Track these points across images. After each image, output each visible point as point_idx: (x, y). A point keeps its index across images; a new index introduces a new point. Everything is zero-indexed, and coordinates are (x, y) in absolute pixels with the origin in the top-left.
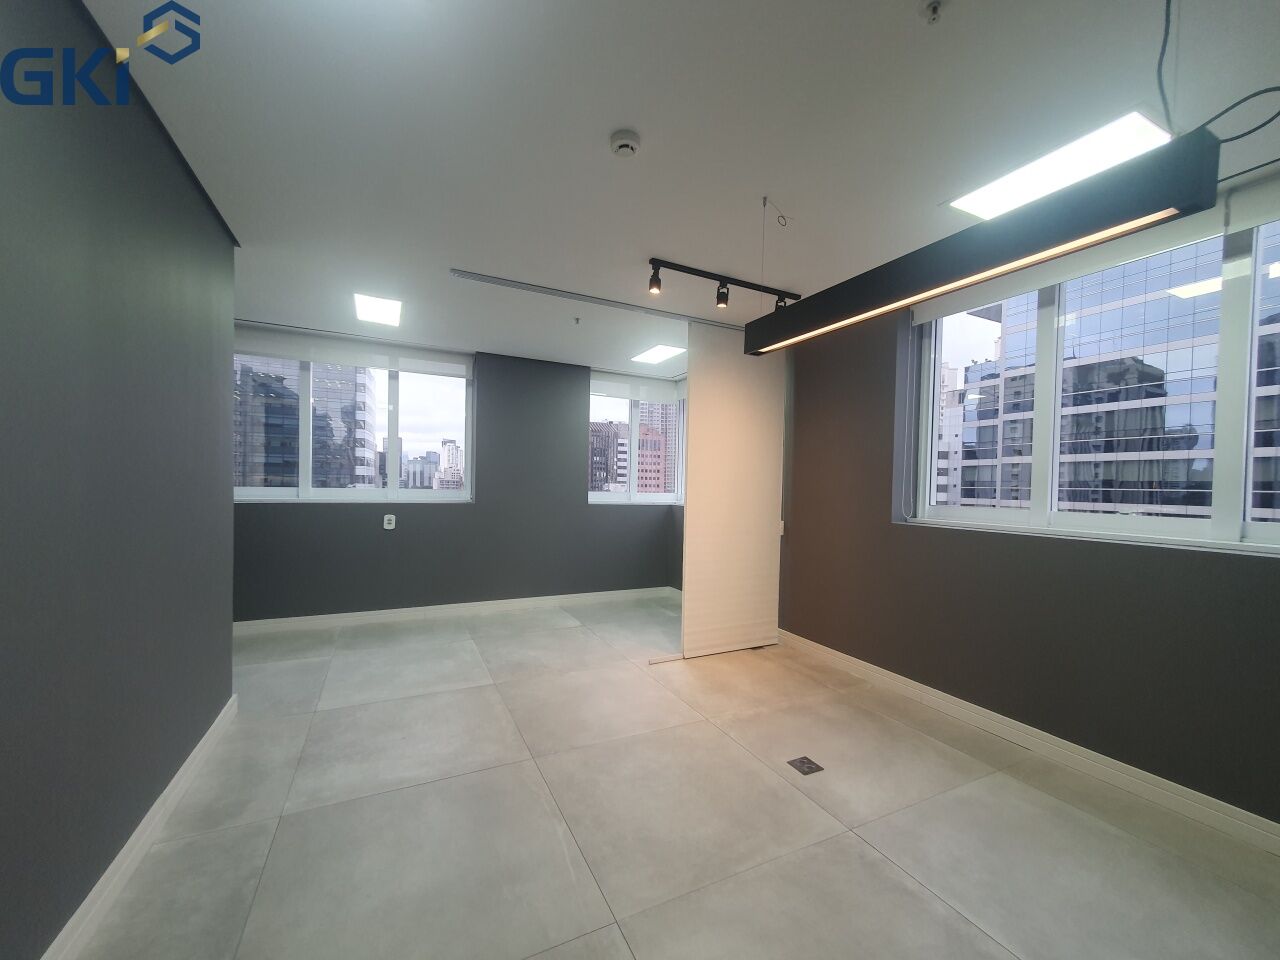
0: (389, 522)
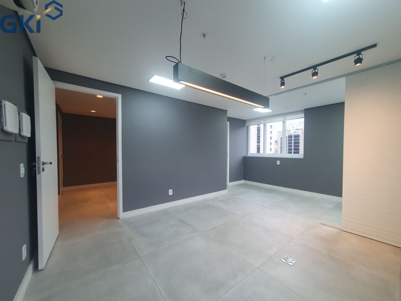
0: (278, 163)
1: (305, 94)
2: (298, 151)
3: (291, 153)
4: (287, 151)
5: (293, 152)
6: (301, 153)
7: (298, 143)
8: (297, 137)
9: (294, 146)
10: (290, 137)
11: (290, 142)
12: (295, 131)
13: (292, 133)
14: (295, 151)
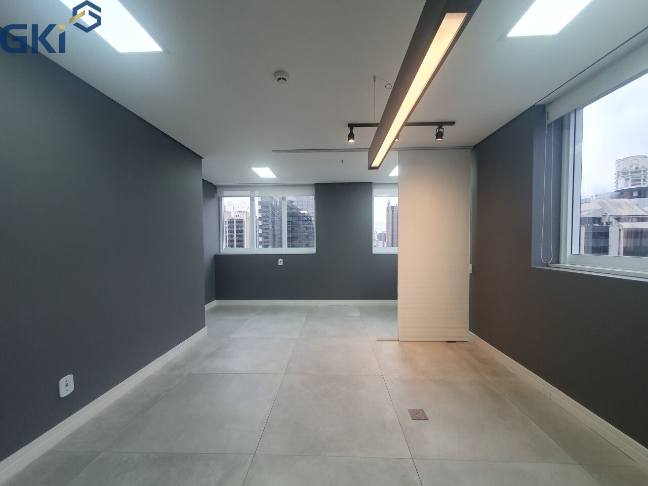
0: (281, 262)
1: (342, 161)
2: (241, 243)
3: (232, 246)
4: (227, 244)
5: (235, 246)
6: (246, 247)
7: (242, 231)
8: (240, 222)
9: (237, 236)
10: (231, 222)
11: (232, 229)
12: (237, 214)
13: (233, 216)
14: (238, 243)
